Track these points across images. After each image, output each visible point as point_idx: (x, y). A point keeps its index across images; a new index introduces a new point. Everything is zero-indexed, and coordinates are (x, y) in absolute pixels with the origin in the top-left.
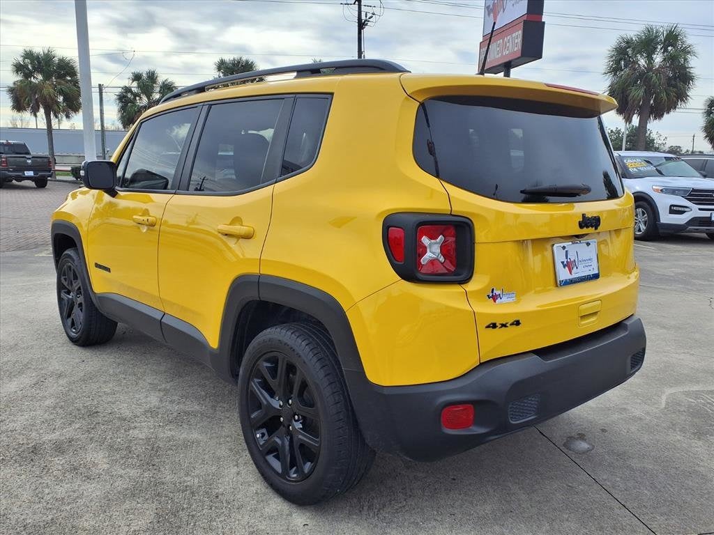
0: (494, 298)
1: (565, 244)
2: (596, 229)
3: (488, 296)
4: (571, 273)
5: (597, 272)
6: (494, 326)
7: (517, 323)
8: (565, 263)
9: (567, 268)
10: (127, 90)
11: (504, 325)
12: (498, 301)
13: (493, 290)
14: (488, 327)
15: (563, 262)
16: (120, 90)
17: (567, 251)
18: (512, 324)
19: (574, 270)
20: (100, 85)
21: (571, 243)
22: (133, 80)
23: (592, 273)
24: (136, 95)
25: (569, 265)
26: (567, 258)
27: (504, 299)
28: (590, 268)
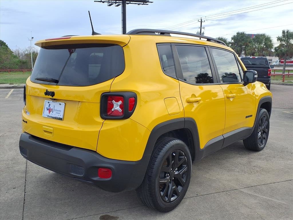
1: (49, 101)
2: (52, 97)
4: (49, 113)
7: (26, 122)
8: (48, 108)
9: (48, 111)
15: (47, 108)
17: (50, 104)
19: (51, 113)
21: (52, 101)
23: (58, 117)
25: (50, 110)
26: (49, 107)
28: (59, 114)
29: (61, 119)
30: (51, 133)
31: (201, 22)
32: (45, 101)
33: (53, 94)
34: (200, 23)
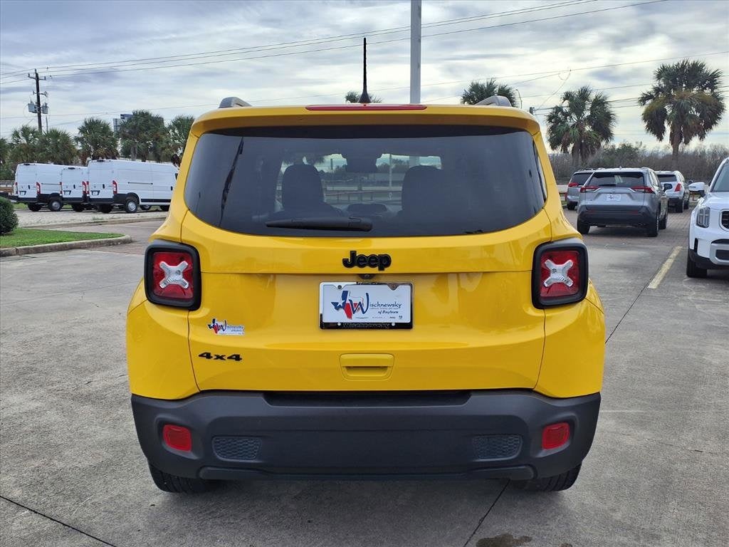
0: (216, 328)
1: (342, 284)
2: (381, 268)
3: (209, 326)
5: (408, 321)
6: (208, 356)
7: (237, 358)
9: (342, 311)
10: (558, 109)
11: (221, 358)
12: (220, 332)
13: (214, 320)
14: (200, 356)
16: (551, 111)
17: (346, 292)
18: (230, 358)
19: (357, 314)
20: (531, 108)
21: (354, 283)
22: (565, 99)
23: (394, 321)
24: (566, 115)
25: (348, 308)
26: (344, 299)
27: (228, 332)
28: (393, 315)
29: (408, 326)
30: (384, 368)
31: (37, 79)
32: (322, 284)
33: (383, 261)
34: (35, 81)
